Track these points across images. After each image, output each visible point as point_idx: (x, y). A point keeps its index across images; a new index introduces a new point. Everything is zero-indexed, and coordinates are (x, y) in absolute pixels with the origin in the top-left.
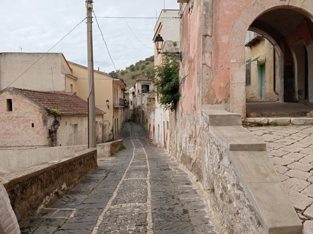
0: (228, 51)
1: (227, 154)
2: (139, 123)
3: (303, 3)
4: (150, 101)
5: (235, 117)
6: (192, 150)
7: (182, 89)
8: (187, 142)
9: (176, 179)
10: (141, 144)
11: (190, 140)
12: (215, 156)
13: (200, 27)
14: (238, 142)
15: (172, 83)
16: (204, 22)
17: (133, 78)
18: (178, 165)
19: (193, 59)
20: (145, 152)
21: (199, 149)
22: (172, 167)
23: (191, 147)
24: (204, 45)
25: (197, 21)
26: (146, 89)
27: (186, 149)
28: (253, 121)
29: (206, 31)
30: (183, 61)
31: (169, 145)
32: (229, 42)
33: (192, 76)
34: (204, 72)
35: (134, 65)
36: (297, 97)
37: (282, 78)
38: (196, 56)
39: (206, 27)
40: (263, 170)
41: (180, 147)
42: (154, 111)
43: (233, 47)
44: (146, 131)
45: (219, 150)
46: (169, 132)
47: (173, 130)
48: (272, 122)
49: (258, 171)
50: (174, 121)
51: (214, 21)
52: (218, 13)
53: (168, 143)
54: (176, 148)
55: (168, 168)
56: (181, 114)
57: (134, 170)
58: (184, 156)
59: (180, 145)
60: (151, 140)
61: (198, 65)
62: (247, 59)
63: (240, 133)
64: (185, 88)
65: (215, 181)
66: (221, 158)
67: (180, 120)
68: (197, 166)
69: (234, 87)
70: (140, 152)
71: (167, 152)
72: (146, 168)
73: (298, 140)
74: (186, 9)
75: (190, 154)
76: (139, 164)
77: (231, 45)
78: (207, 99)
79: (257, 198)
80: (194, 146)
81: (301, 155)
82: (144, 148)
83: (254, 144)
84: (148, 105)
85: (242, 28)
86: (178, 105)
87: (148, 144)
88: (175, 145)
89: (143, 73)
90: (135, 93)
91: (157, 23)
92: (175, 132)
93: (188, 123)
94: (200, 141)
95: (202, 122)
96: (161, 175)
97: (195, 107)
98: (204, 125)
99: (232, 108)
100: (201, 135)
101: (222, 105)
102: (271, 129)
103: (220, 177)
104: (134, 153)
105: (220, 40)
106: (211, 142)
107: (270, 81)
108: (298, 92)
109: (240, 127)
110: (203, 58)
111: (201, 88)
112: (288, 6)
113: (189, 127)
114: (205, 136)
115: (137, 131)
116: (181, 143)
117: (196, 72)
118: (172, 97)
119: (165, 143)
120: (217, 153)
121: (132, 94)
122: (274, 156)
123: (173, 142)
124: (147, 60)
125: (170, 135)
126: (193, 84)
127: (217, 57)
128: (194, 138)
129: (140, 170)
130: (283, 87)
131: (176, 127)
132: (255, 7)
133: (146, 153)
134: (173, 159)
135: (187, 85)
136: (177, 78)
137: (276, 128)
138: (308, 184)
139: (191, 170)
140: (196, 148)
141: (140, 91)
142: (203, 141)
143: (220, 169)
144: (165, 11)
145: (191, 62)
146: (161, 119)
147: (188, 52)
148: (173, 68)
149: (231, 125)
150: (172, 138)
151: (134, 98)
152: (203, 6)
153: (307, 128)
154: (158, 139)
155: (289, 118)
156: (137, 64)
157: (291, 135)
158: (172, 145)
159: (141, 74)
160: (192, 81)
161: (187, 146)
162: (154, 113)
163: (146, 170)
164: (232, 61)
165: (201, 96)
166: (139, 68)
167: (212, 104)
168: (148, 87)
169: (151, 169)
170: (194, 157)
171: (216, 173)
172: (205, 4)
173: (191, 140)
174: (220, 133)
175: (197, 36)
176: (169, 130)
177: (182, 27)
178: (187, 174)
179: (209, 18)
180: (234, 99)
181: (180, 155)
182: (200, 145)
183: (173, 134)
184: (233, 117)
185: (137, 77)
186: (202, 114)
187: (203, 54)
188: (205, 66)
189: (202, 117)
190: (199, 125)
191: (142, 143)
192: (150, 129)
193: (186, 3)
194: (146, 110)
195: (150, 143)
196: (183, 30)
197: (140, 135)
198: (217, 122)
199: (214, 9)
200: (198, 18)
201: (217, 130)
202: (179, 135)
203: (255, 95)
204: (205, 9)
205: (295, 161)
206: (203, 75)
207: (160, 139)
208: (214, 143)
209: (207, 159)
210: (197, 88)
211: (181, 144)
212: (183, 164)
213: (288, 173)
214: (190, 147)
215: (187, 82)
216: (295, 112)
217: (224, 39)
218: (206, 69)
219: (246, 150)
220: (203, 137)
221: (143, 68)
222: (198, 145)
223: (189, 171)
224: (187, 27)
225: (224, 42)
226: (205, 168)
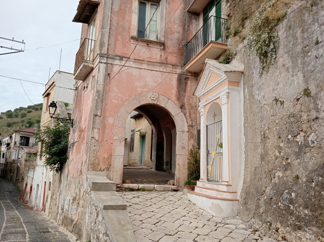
0: (113, 130)
1: (101, 213)
2: (11, 180)
3: (166, 104)
4: (29, 157)
5: (111, 184)
6: (75, 212)
7: (70, 153)
8: (70, 204)
9: (56, 240)
10: (12, 205)
11: (73, 202)
12: (93, 214)
13: (92, 107)
14: (110, 204)
15: (61, 146)
16: (95, 105)
17: (9, 125)
18: (59, 228)
19: (83, 130)
20: (19, 215)
21: (82, 211)
22: (51, 230)
23: (74, 209)
24: (94, 122)
25: (90, 101)
26: (25, 142)
27: (68, 211)
28: (127, 187)
29: (96, 112)
30: (74, 128)
31: (48, 207)
32: (114, 123)
33: (81, 144)
34: (92, 143)
35: (13, 110)
36: (165, 167)
37: (155, 151)
38: (86, 128)
39: (97, 109)
40: (123, 223)
41: (62, 209)
42: (34, 168)
43: (116, 127)
44: (20, 191)
45: (96, 209)
46: (51, 194)
47: (55, 192)
48: (141, 188)
49: (120, 223)
50: (57, 182)
51: (104, 106)
52: (107, 100)
53: (48, 205)
54: (56, 210)
55: (48, 230)
56: (66, 177)
57: (10, 233)
58: (65, 218)
59: (62, 207)
60: (26, 202)
61: (88, 136)
62: (132, 128)
63: (113, 197)
64: (73, 152)
65: (92, 234)
66: (97, 216)
67: (64, 182)
68: (77, 227)
69: (115, 158)
70: (13, 215)
71: (46, 215)
72: (24, 231)
73: (155, 203)
74: (81, 85)
75: (71, 216)
76: (14, 227)
77: (115, 126)
78: (92, 166)
79: (116, 239)
80: (76, 208)
81: (153, 213)
82: (18, 211)
83: (120, 205)
84: (26, 161)
85: (124, 114)
86: (65, 167)
87: (22, 206)
88: (57, 207)
89: (22, 121)
90: (11, 145)
91: (49, 81)
92: (58, 193)
93: (73, 186)
94: (83, 204)
95: (86, 186)
96: (41, 237)
97: (81, 171)
98: (88, 189)
99: (112, 175)
100: (84, 198)
101: (104, 173)
102: (140, 193)
103: (96, 230)
104: (5, 217)
105: (107, 121)
106: (92, 203)
107: (148, 150)
108: (166, 163)
109: (114, 192)
110: (92, 133)
111: (88, 156)
112: (157, 104)
113: (73, 190)
114: (87, 199)
115: (8, 191)
116: (64, 204)
117: (85, 142)
118: (59, 159)
119: (44, 205)
120: (95, 212)
121: (6, 146)
122: (136, 214)
123: (54, 205)
124: (30, 107)
125: (52, 197)
126: (81, 151)
127: (103, 133)
128: (78, 200)
129: (17, 233)
130: (156, 158)
131: (60, 188)
132: (135, 101)
133: (20, 217)
134: (52, 223)
135: (76, 150)
136: (67, 142)
137: (143, 193)
138: (151, 231)
139: (72, 231)
140: (79, 210)
141: (18, 143)
142: (86, 203)
143: (96, 224)
144: (60, 72)
145: (81, 131)
146: (42, 178)
147: (80, 122)
148: (63, 131)
149: (108, 190)
150: (54, 200)
151: (8, 150)
152: (96, 92)
153: (164, 194)
154: (36, 201)
155: (153, 185)
156: (16, 110)
157: (152, 198)
158: (53, 208)
159: (20, 122)
160: (81, 148)
161: (70, 208)
162: (34, 171)
163: (23, 233)
164: (115, 138)
165: (87, 163)
166: (18, 115)
167: (96, 171)
168: (28, 139)
169: (29, 232)
170: (75, 218)
171: (93, 228)
172: (98, 92)
173: (75, 202)
174: (99, 197)
175: (89, 112)
176: (51, 191)
177: (76, 98)
178: (67, 236)
179: (100, 103)
180: (115, 168)
181: (61, 218)
182: (83, 207)
183: (55, 195)
184: (110, 184)
185: (15, 125)
186: (87, 179)
187: (92, 130)
188: (93, 139)
189: (86, 182)
190: (84, 189)
191: (14, 205)
192: (26, 188)
193: (81, 81)
194: (23, 166)
195: (24, 205)
196: (76, 101)
197: (12, 195)
198: (98, 188)
199: (104, 97)
200: (91, 99)
201: (97, 195)
202: (62, 197)
203: (137, 161)
204: (97, 95)
205: (148, 218)
206: (91, 146)
207: (38, 201)
208: (94, 204)
209: (87, 218)
210: (85, 156)
211: (64, 207)
212: (63, 226)
213: (141, 226)
214: (72, 209)
215: (76, 148)
216: (160, 180)
217: (110, 120)
218: (94, 142)
219: (114, 209)
220: (86, 199)
221: (24, 116)
222: (81, 207)
223: (70, 233)
224: (81, 100)
225: (110, 123)
226: (85, 227)
